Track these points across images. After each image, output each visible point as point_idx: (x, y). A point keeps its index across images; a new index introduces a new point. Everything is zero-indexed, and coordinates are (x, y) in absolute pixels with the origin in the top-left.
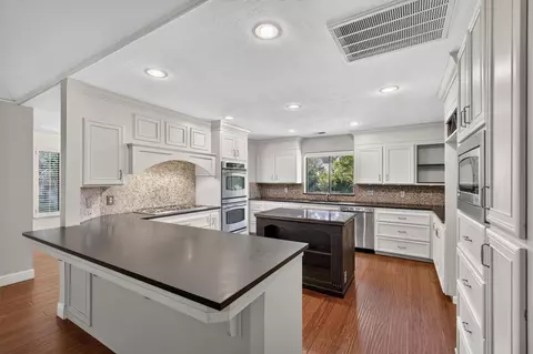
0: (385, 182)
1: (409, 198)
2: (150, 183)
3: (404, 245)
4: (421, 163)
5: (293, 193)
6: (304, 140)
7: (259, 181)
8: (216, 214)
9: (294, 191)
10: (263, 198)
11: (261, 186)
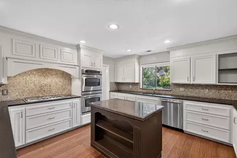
0: (192, 82)
1: (211, 93)
2: (36, 82)
3: (207, 130)
4: (221, 68)
5: (134, 89)
6: (140, 57)
7: (116, 81)
8: (78, 101)
9: (135, 87)
10: (119, 91)
11: (118, 84)
